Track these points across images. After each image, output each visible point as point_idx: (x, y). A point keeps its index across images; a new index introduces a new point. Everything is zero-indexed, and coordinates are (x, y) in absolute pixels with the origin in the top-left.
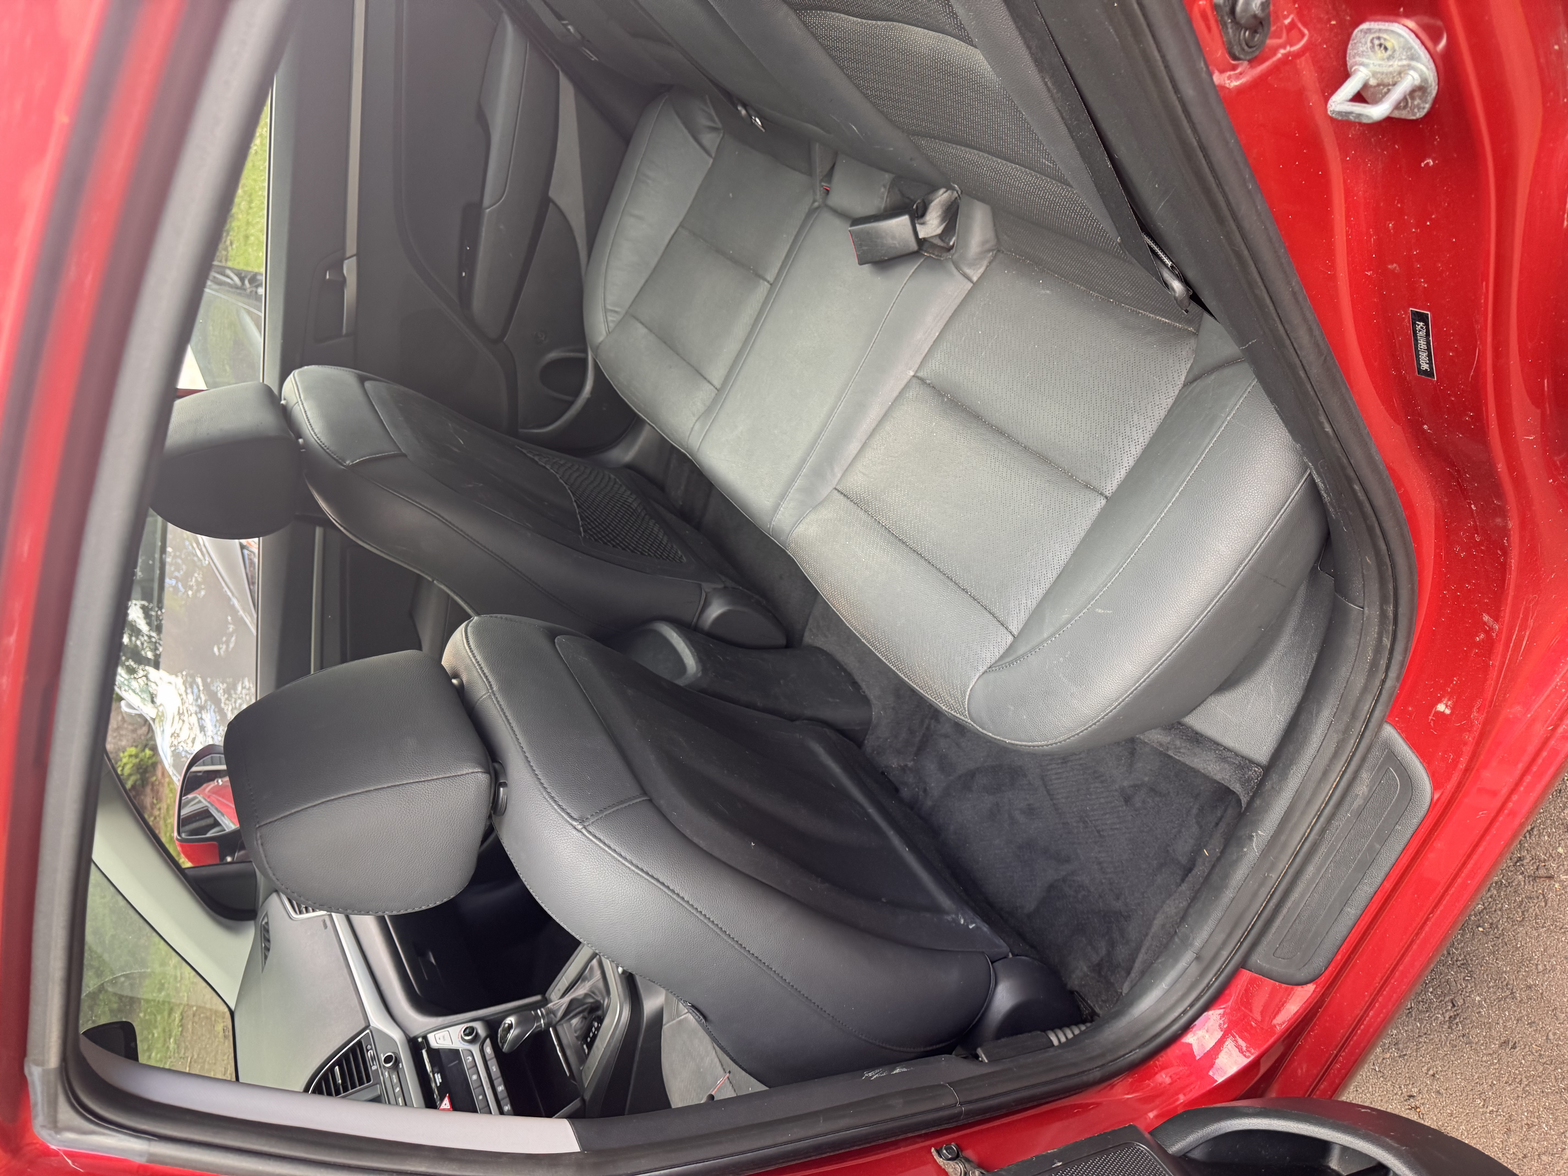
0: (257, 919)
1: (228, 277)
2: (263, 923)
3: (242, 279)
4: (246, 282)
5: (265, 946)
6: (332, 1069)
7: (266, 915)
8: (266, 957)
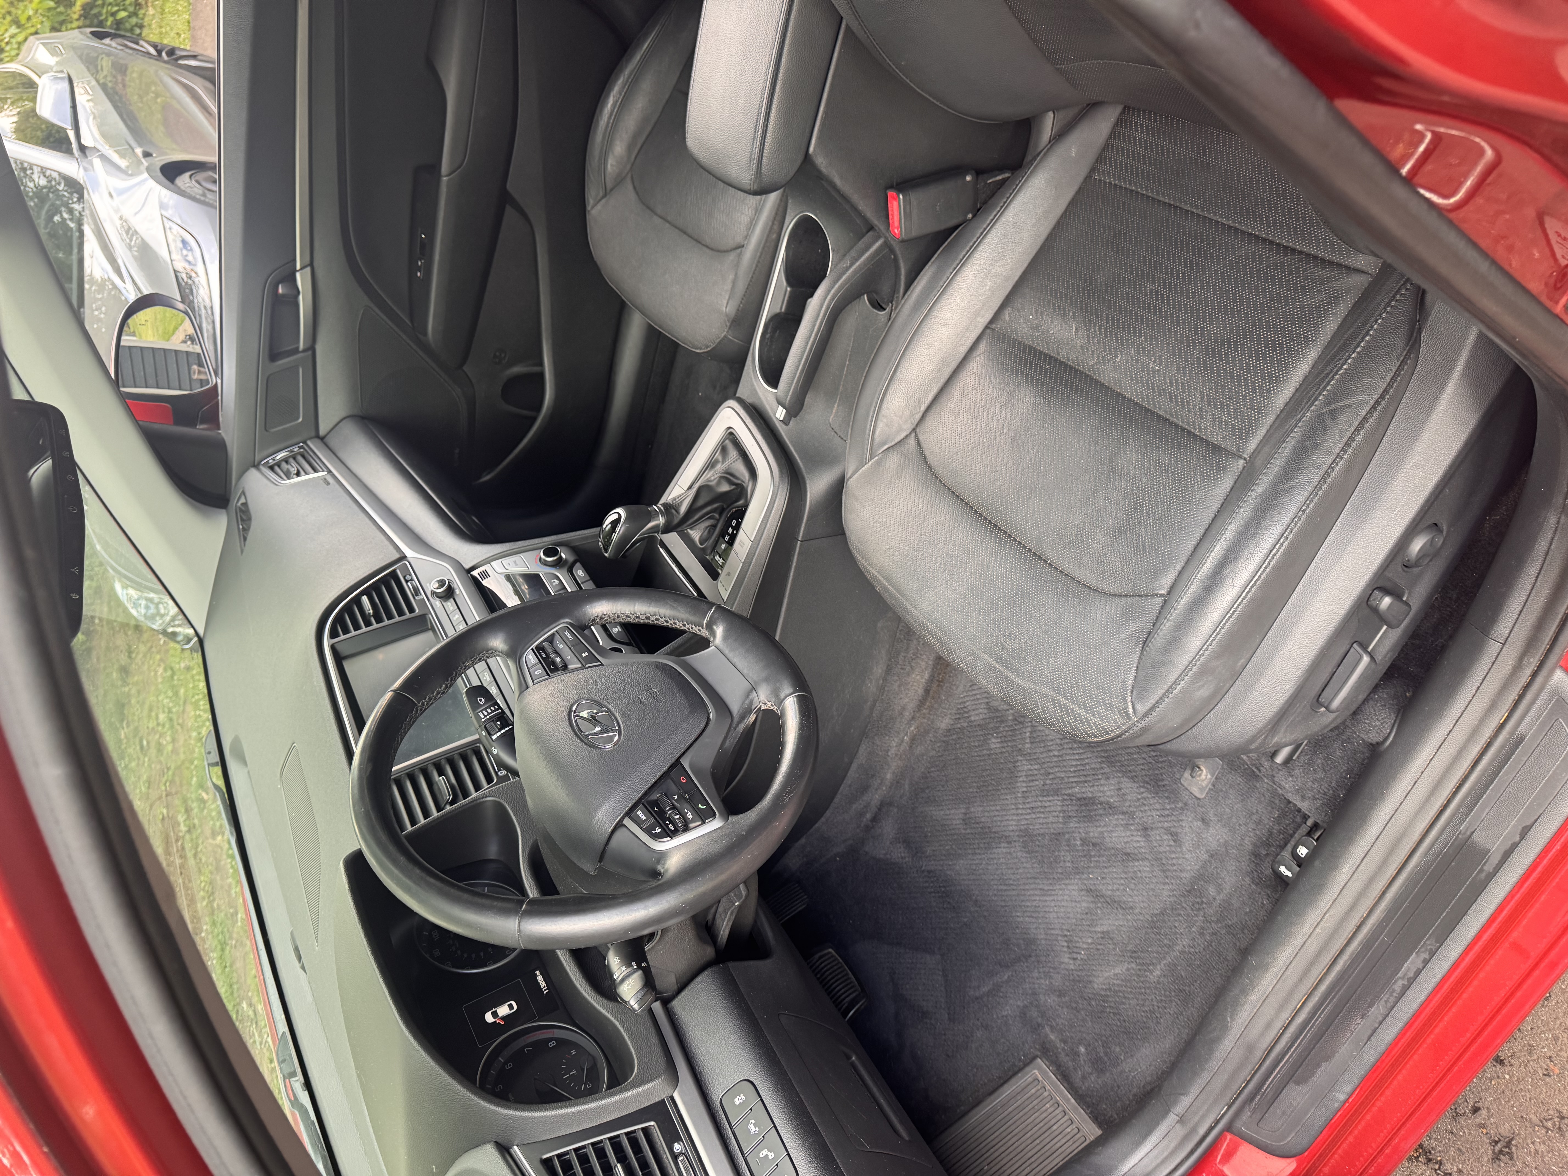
0: (230, 506)
1: (142, 46)
2: (239, 504)
3: (159, 52)
4: (164, 54)
5: (243, 528)
6: (357, 601)
7: (243, 493)
8: (245, 539)
